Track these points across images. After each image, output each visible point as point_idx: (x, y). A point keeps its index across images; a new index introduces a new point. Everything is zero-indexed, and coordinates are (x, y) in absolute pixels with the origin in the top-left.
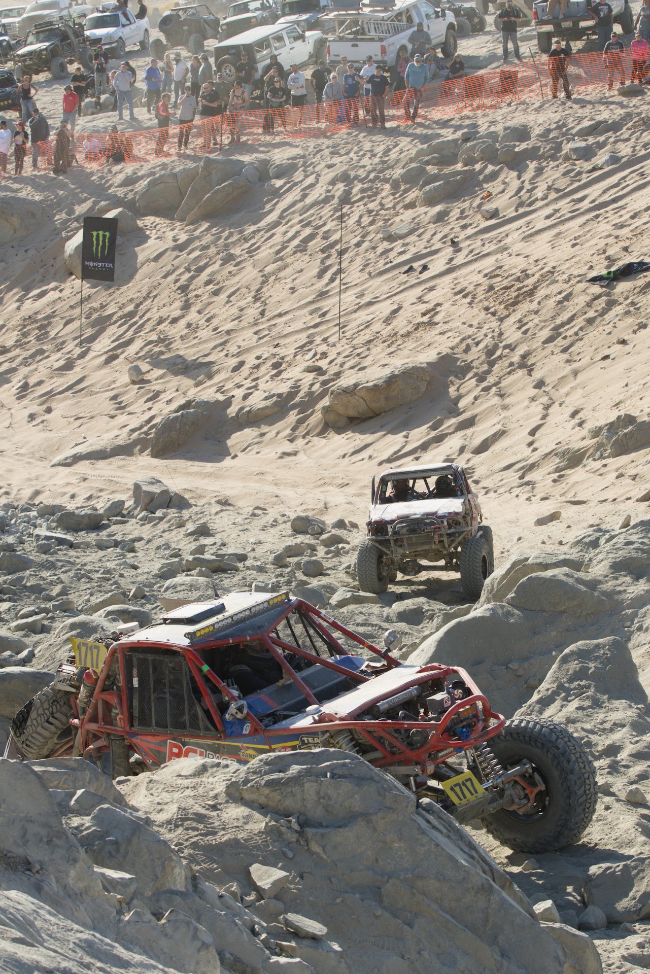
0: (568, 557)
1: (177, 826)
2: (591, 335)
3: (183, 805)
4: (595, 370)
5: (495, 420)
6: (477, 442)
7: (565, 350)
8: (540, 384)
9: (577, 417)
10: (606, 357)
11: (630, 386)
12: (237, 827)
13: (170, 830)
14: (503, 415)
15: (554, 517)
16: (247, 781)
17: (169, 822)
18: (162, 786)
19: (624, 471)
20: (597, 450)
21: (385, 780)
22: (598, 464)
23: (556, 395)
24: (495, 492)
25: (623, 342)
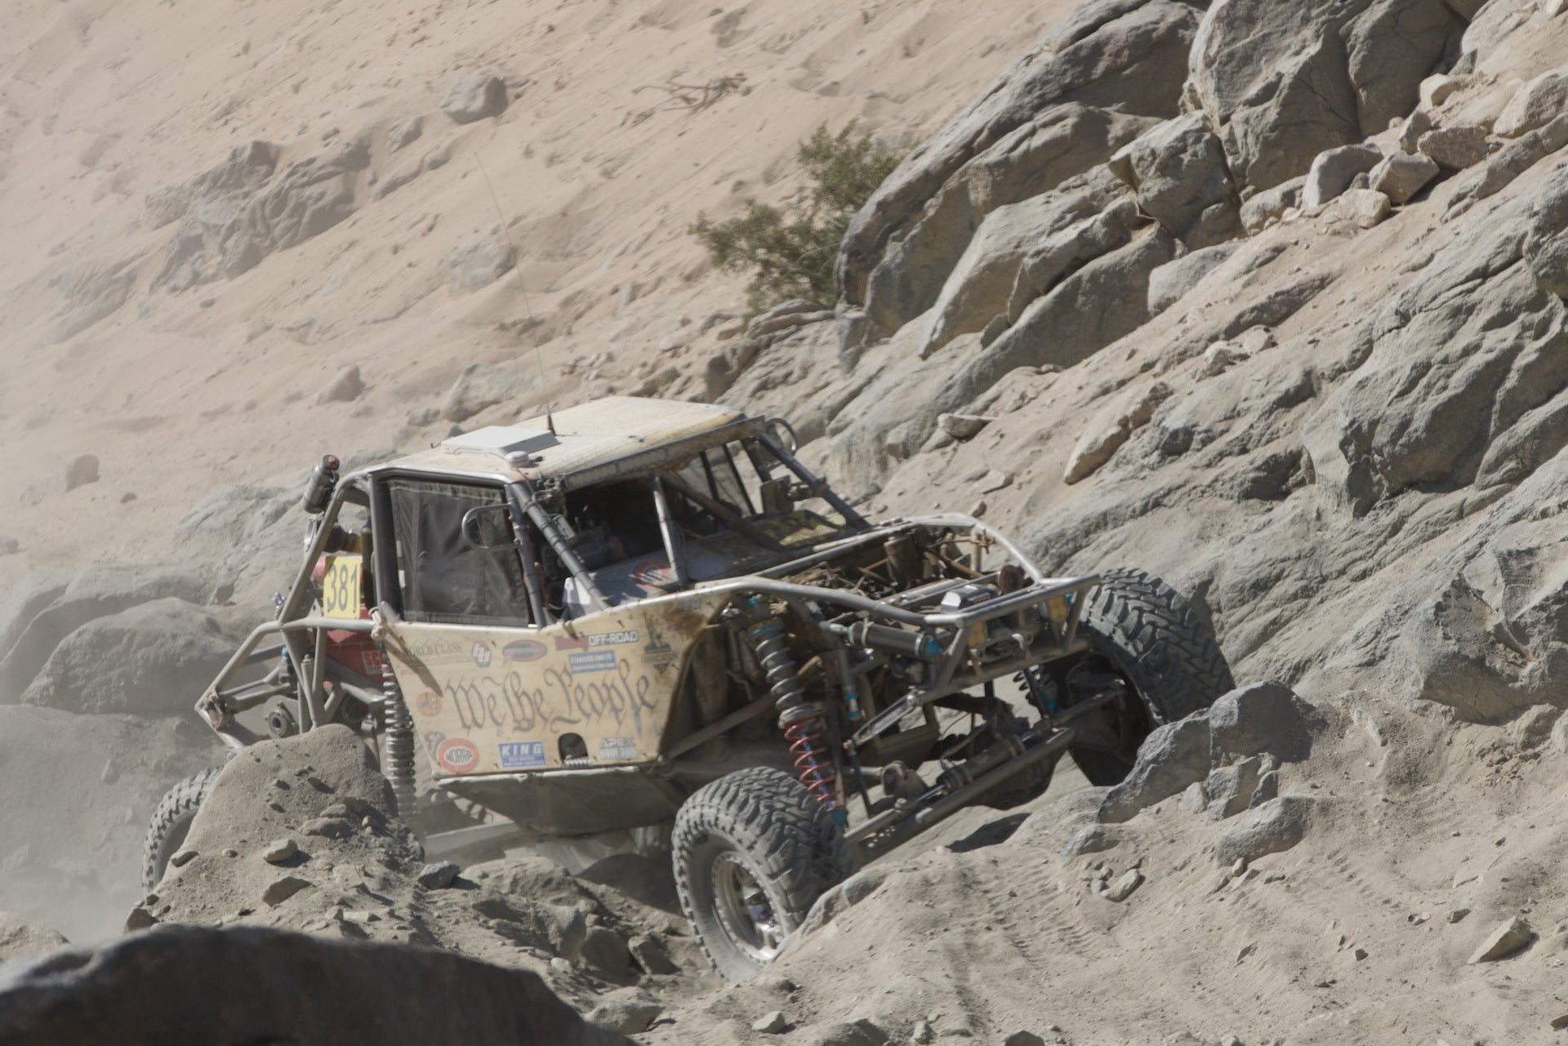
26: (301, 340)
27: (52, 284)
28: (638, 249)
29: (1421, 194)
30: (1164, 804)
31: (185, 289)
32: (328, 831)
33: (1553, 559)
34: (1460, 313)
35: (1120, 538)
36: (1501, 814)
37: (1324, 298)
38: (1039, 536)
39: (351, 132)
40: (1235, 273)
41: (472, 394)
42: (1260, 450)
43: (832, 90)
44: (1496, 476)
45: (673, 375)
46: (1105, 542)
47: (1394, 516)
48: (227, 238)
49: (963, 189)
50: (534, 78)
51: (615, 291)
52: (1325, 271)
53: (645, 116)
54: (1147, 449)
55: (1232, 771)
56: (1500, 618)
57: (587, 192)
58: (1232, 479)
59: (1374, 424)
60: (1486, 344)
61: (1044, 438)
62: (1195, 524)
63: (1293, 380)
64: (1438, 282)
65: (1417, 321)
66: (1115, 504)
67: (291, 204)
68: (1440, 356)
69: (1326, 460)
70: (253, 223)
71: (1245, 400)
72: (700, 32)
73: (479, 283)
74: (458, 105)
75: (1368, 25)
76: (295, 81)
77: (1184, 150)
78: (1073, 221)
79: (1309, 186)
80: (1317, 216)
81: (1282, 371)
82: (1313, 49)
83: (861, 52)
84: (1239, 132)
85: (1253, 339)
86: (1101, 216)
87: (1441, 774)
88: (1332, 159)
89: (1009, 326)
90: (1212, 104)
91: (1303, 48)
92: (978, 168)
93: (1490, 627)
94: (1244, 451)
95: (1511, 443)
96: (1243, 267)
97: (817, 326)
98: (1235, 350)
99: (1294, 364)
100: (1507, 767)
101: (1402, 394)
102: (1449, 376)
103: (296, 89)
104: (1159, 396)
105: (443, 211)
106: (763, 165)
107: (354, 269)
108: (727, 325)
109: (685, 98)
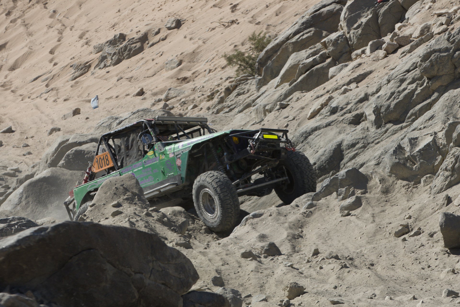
0: (94, 136)
5: (23, 44)
6: (11, 62)
9: (85, 37)
11: (121, 11)
14: (28, 40)
15: (76, 112)
19: (123, 75)
20: (101, 62)
22: (103, 72)
23: (67, 22)
24: (29, 98)
26: (130, 81)
27: (71, 66)
28: (211, 61)
29: (395, 51)
30: (327, 197)
31: (102, 68)
32: (127, 199)
33: (422, 140)
34: (402, 81)
35: (320, 133)
36: (408, 201)
37: (371, 76)
38: (301, 132)
39: (143, 32)
40: (349, 70)
41: (170, 95)
42: (354, 112)
43: (258, 23)
44: (410, 120)
45: (218, 91)
46: (316, 134)
47: (386, 128)
48: (113, 56)
49: (287, 48)
50: (187, 19)
51: (205, 71)
52: (371, 69)
53: (214, 29)
54: (327, 112)
55: (344, 189)
56: (409, 154)
57: (199, 47)
58: (347, 119)
59: (381, 106)
60: (408, 88)
61: (303, 108)
62: (338, 130)
63: (362, 95)
64: (397, 73)
65: (392, 82)
66: (319, 124)
67: (128, 48)
68: (397, 91)
69: (369, 115)
70: (119, 53)
71: (351, 100)
72: (227, 9)
73: (173, 68)
74: (169, 25)
75: (383, 11)
76: (130, 19)
77: (339, 40)
78: (312, 56)
79: (368, 49)
80: (369, 56)
81: (360, 94)
82: (370, 16)
83: (266, 15)
84: (352, 36)
85: (353, 85)
86: (318, 55)
87: (394, 191)
88: (373, 43)
89: (296, 81)
90: (345, 29)
91: (368, 16)
92: (290, 43)
93: (406, 156)
94: (350, 112)
95: (414, 112)
96: (351, 68)
97: (251, 80)
98: (349, 88)
99: (363, 92)
100: (410, 189)
101: (388, 100)
102: (399, 96)
103: (130, 21)
104: (330, 98)
105: (165, 51)
106: (241, 41)
107: (143, 64)
108: (231, 80)
109: (223, 25)
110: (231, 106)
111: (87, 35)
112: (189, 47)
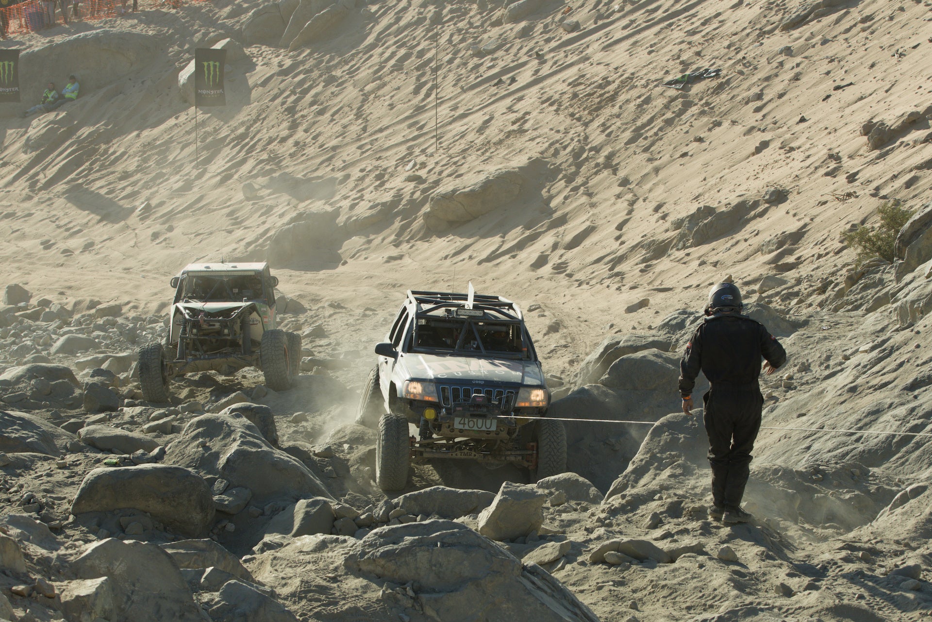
0: (656, 339)
1: (301, 599)
2: (670, 134)
3: (305, 579)
4: (675, 167)
5: (584, 218)
6: (568, 238)
7: (646, 150)
8: (625, 182)
9: (660, 211)
10: (684, 155)
11: (707, 180)
12: (357, 596)
13: (294, 603)
14: (591, 213)
15: (643, 304)
16: (364, 553)
17: (293, 595)
18: (286, 562)
19: (706, 259)
20: (679, 241)
21: (492, 547)
22: (681, 254)
23: (640, 191)
24: (588, 284)
25: (700, 140)
26: (715, 266)
27: (642, 247)
28: (821, 243)
31: (681, 249)
39: (734, 204)
41: (766, 285)
43: (884, 197)
45: (832, 282)
48: (694, 235)
50: (791, 190)
53: (825, 203)
57: (805, 225)
72: (842, 178)
73: (770, 252)
74: (767, 197)
76: (718, 189)
83: (893, 186)
97: (885, 266)
103: (719, 191)
105: (760, 229)
106: (860, 220)
107: (732, 246)
108: (849, 267)
109: (837, 198)
110: (856, 301)
111: (663, 209)
112: (793, 226)
